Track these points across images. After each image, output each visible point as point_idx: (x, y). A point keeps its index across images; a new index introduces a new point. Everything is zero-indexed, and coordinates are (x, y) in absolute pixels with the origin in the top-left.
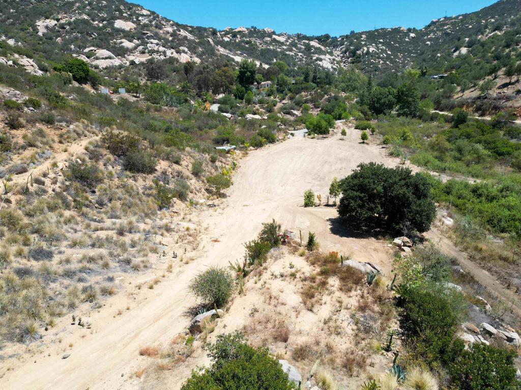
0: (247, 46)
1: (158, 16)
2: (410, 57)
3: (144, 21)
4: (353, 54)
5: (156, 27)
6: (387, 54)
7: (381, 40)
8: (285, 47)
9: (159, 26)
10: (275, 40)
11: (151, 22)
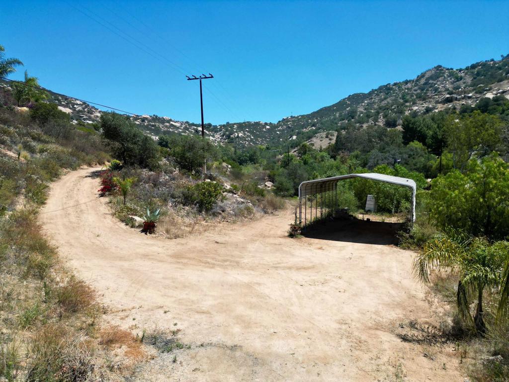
0: (153, 128)
1: (88, 105)
2: (266, 141)
3: (79, 108)
4: (228, 137)
5: (88, 112)
6: (251, 138)
7: (247, 130)
8: (180, 130)
9: (90, 112)
10: (172, 125)
11: (84, 109)
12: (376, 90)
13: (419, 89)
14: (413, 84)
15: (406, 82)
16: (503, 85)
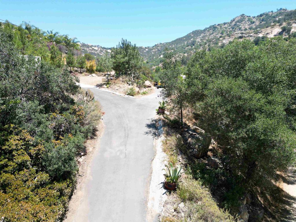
2: (146, 58)
12: (208, 28)
13: (231, 28)
14: (228, 25)
15: (225, 24)
16: (268, 29)
